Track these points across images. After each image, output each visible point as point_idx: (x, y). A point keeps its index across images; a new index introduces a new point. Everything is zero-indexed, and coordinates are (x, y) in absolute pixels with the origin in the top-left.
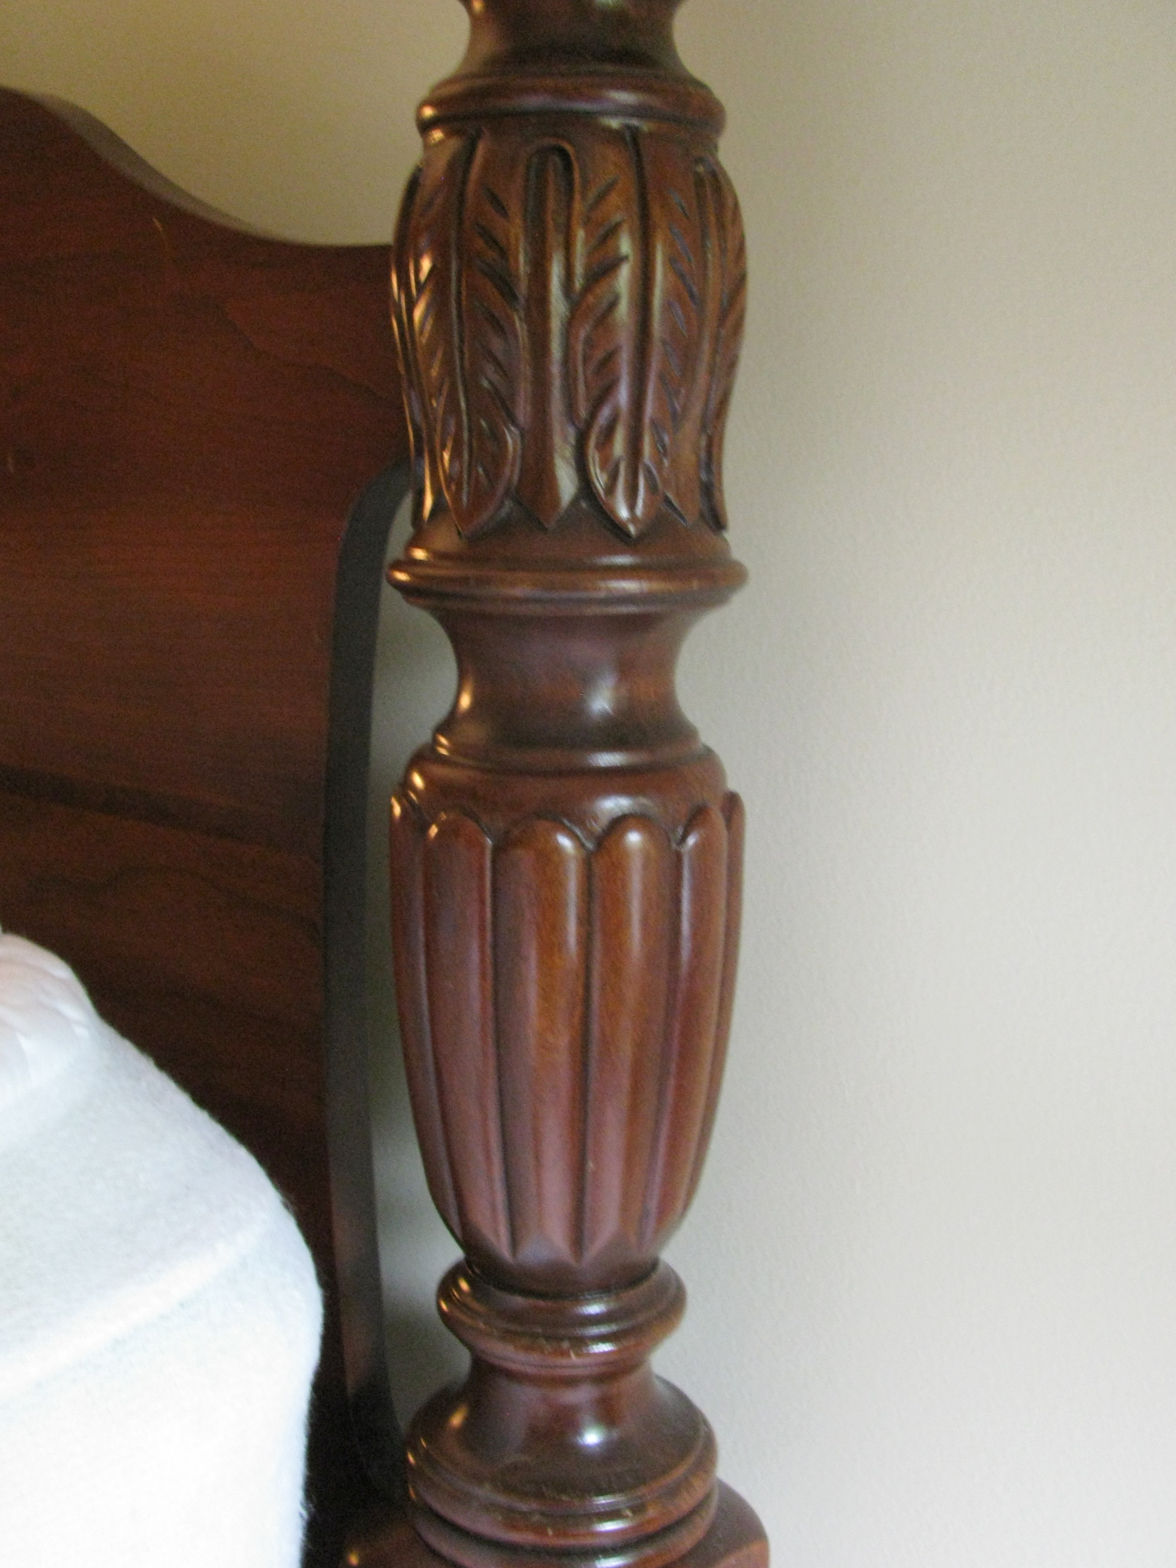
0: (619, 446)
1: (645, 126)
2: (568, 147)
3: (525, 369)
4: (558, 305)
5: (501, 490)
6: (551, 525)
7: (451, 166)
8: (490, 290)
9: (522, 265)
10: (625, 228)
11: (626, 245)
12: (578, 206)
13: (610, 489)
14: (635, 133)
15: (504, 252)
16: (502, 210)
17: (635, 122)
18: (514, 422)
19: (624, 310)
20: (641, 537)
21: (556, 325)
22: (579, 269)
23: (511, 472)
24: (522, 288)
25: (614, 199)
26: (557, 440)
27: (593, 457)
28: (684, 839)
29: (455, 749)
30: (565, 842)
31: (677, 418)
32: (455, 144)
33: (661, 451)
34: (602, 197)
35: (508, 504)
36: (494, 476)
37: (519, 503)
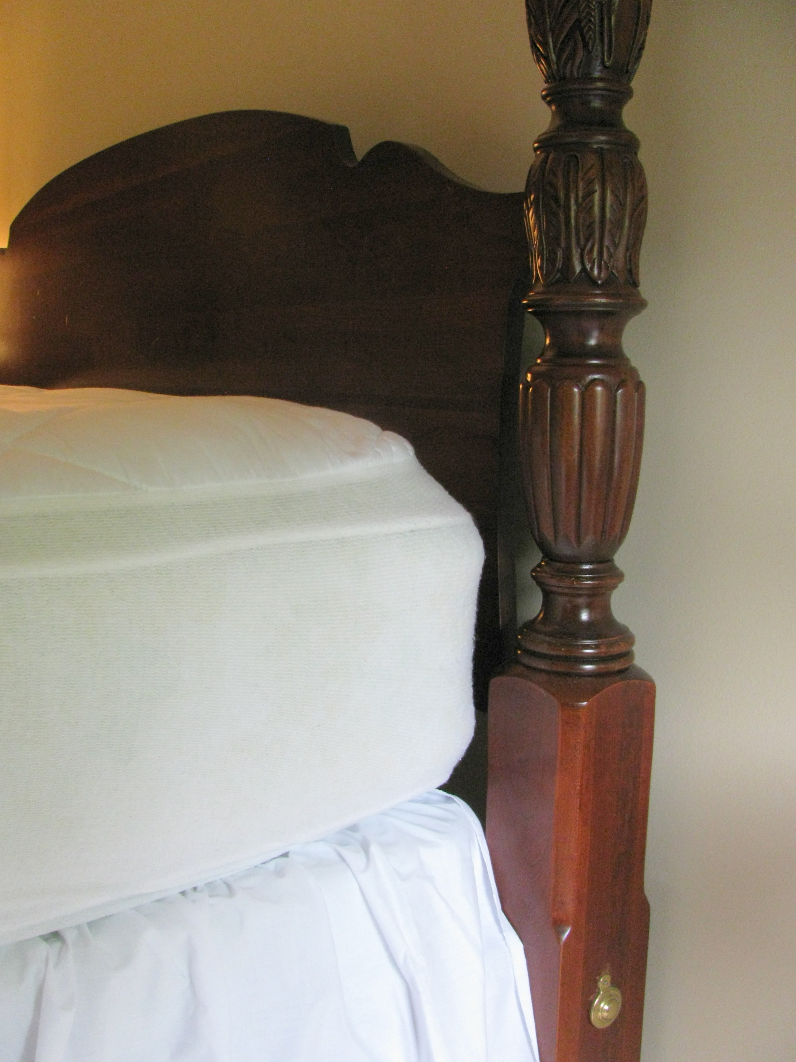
0: (595, 254)
1: (606, 147)
2: (578, 155)
3: (563, 228)
4: (573, 208)
5: (556, 269)
6: (572, 281)
7: (542, 162)
8: (553, 203)
9: (562, 195)
10: (596, 181)
11: (597, 187)
12: (580, 174)
13: (592, 268)
14: (602, 149)
15: (556, 190)
16: (555, 175)
17: (602, 146)
18: (561, 248)
19: (596, 209)
20: (603, 284)
21: (573, 214)
22: (581, 194)
23: (559, 265)
24: (562, 202)
25: (592, 171)
26: (574, 251)
27: (586, 257)
28: (617, 390)
29: (543, 361)
30: (576, 390)
31: (616, 246)
32: (543, 155)
33: (611, 256)
34: (588, 170)
35: (559, 275)
36: (554, 265)
37: (562, 274)
